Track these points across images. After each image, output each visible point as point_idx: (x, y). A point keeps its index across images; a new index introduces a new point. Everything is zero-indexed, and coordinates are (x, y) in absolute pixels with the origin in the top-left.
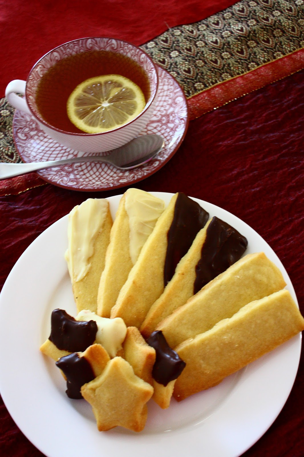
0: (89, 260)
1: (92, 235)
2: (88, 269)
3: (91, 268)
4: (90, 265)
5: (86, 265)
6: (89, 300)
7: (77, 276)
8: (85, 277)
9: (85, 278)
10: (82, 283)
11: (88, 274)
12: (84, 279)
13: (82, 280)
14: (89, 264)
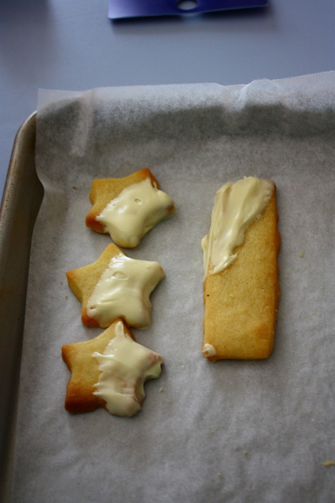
0: (235, 249)
1: (245, 220)
2: (231, 260)
3: (235, 260)
4: (234, 256)
5: (230, 255)
6: (225, 300)
7: (214, 267)
8: (226, 269)
9: (226, 271)
10: (219, 277)
11: (229, 267)
12: (223, 271)
13: (220, 273)
14: (234, 254)
